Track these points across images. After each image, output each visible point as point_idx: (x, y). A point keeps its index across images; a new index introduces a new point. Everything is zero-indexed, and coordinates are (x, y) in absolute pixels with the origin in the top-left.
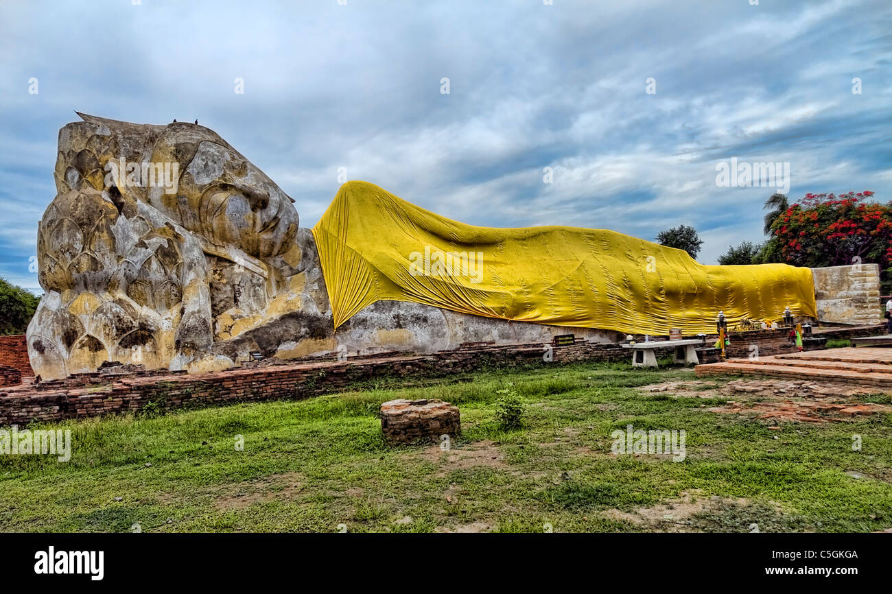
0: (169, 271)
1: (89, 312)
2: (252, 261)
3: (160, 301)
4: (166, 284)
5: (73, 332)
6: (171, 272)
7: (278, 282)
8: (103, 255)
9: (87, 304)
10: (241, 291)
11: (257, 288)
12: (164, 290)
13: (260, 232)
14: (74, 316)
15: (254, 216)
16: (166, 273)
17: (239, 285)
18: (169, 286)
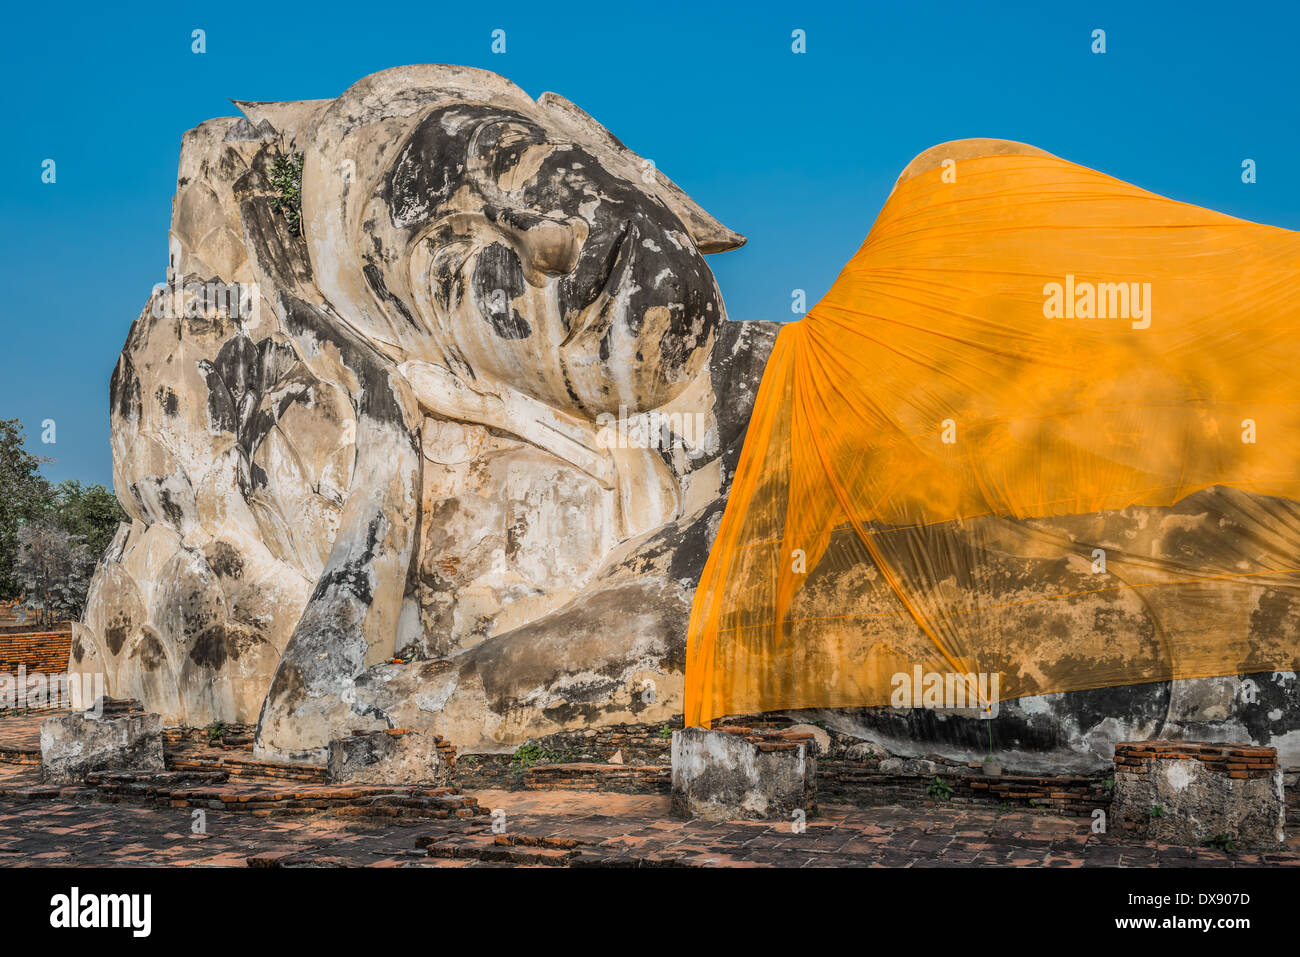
0: (312, 471)
1: (152, 574)
2: (566, 430)
3: (306, 548)
4: (309, 503)
5: (125, 620)
6: (318, 472)
7: (668, 490)
8: (176, 436)
9: (151, 555)
10: (529, 519)
11: (573, 510)
12: (307, 520)
13: (563, 345)
14: (130, 581)
15: (537, 298)
16: (304, 476)
17: (522, 503)
18: (316, 508)
